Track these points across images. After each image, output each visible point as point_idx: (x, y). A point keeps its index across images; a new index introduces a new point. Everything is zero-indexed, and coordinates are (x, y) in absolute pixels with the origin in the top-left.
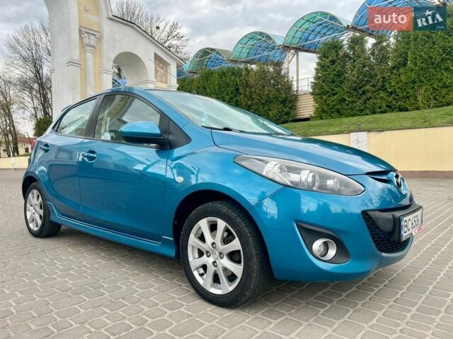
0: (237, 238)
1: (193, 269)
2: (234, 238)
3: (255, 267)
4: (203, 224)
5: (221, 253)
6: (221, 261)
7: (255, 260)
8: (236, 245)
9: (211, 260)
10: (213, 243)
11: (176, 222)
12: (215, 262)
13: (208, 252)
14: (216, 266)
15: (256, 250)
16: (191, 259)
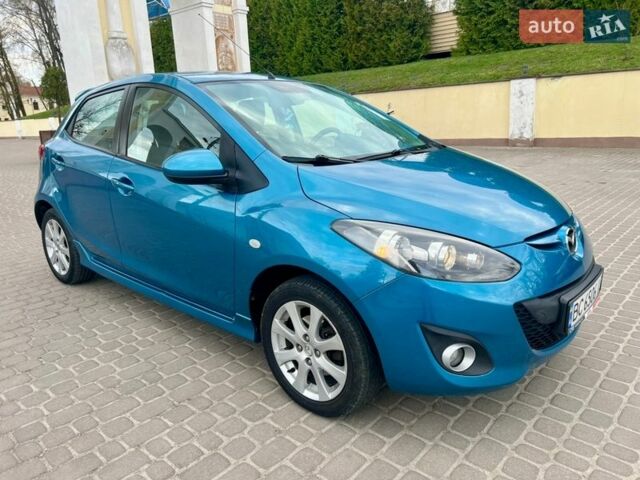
0: (337, 335)
1: (279, 363)
2: (334, 334)
3: (363, 376)
4: (291, 308)
5: (316, 350)
6: (317, 359)
7: (363, 366)
8: (336, 343)
9: (303, 356)
10: (306, 336)
11: (253, 299)
12: (308, 359)
13: (298, 345)
14: (311, 365)
15: (364, 354)
16: (276, 350)
